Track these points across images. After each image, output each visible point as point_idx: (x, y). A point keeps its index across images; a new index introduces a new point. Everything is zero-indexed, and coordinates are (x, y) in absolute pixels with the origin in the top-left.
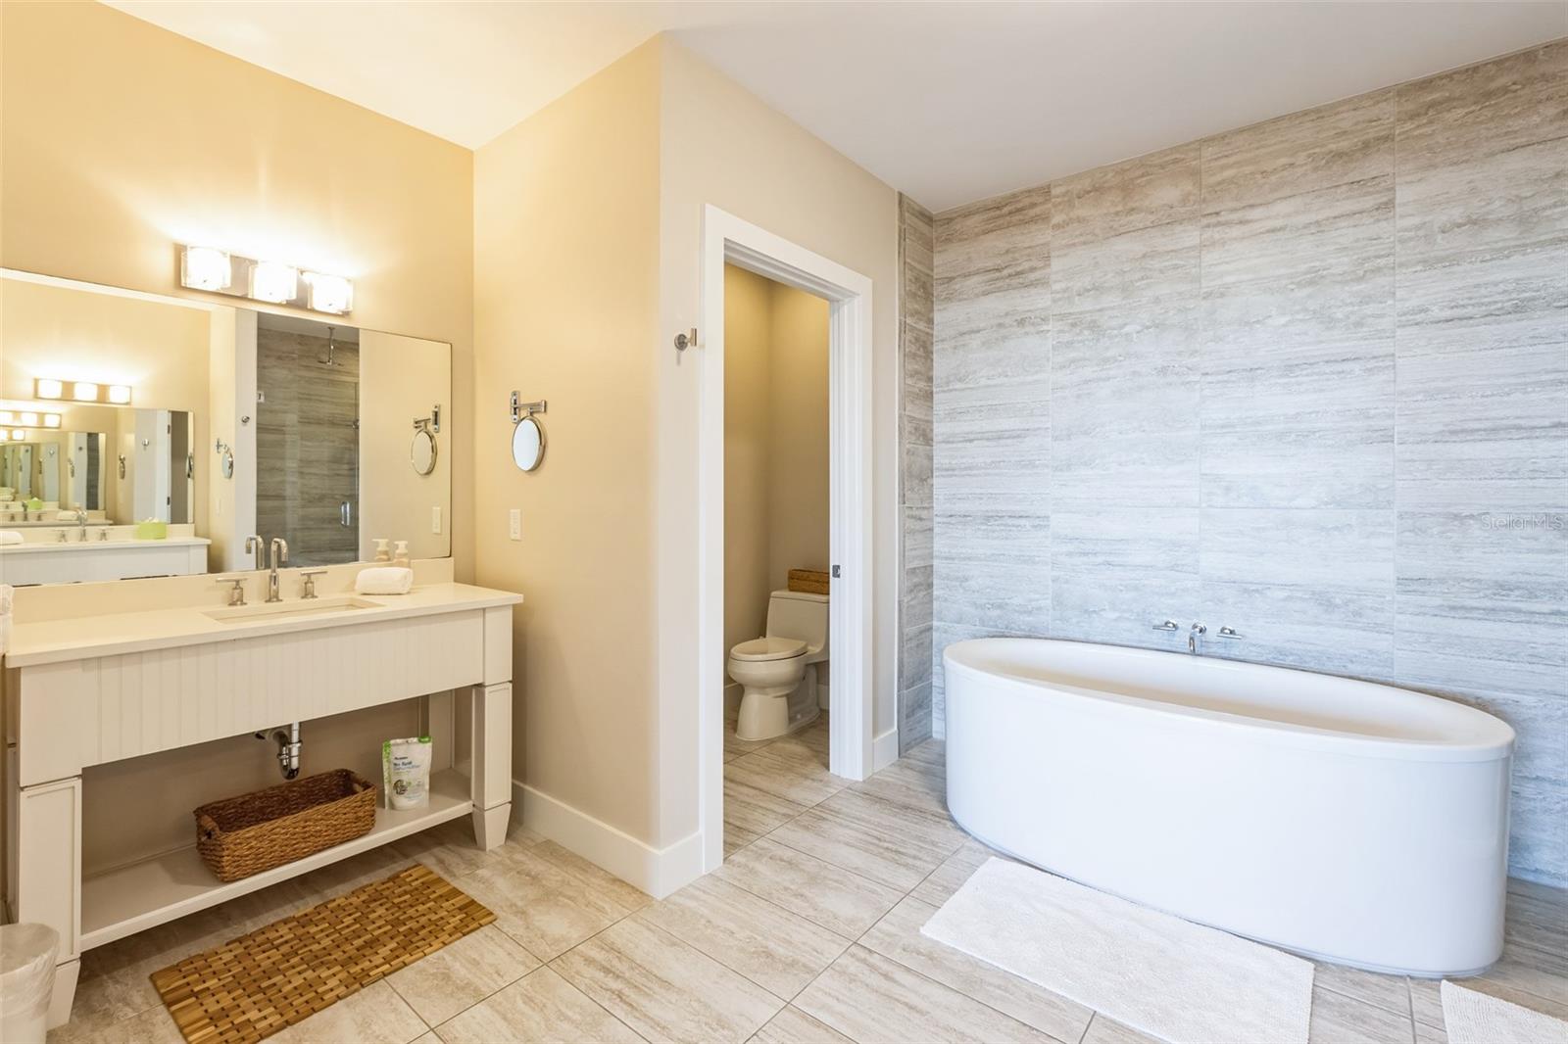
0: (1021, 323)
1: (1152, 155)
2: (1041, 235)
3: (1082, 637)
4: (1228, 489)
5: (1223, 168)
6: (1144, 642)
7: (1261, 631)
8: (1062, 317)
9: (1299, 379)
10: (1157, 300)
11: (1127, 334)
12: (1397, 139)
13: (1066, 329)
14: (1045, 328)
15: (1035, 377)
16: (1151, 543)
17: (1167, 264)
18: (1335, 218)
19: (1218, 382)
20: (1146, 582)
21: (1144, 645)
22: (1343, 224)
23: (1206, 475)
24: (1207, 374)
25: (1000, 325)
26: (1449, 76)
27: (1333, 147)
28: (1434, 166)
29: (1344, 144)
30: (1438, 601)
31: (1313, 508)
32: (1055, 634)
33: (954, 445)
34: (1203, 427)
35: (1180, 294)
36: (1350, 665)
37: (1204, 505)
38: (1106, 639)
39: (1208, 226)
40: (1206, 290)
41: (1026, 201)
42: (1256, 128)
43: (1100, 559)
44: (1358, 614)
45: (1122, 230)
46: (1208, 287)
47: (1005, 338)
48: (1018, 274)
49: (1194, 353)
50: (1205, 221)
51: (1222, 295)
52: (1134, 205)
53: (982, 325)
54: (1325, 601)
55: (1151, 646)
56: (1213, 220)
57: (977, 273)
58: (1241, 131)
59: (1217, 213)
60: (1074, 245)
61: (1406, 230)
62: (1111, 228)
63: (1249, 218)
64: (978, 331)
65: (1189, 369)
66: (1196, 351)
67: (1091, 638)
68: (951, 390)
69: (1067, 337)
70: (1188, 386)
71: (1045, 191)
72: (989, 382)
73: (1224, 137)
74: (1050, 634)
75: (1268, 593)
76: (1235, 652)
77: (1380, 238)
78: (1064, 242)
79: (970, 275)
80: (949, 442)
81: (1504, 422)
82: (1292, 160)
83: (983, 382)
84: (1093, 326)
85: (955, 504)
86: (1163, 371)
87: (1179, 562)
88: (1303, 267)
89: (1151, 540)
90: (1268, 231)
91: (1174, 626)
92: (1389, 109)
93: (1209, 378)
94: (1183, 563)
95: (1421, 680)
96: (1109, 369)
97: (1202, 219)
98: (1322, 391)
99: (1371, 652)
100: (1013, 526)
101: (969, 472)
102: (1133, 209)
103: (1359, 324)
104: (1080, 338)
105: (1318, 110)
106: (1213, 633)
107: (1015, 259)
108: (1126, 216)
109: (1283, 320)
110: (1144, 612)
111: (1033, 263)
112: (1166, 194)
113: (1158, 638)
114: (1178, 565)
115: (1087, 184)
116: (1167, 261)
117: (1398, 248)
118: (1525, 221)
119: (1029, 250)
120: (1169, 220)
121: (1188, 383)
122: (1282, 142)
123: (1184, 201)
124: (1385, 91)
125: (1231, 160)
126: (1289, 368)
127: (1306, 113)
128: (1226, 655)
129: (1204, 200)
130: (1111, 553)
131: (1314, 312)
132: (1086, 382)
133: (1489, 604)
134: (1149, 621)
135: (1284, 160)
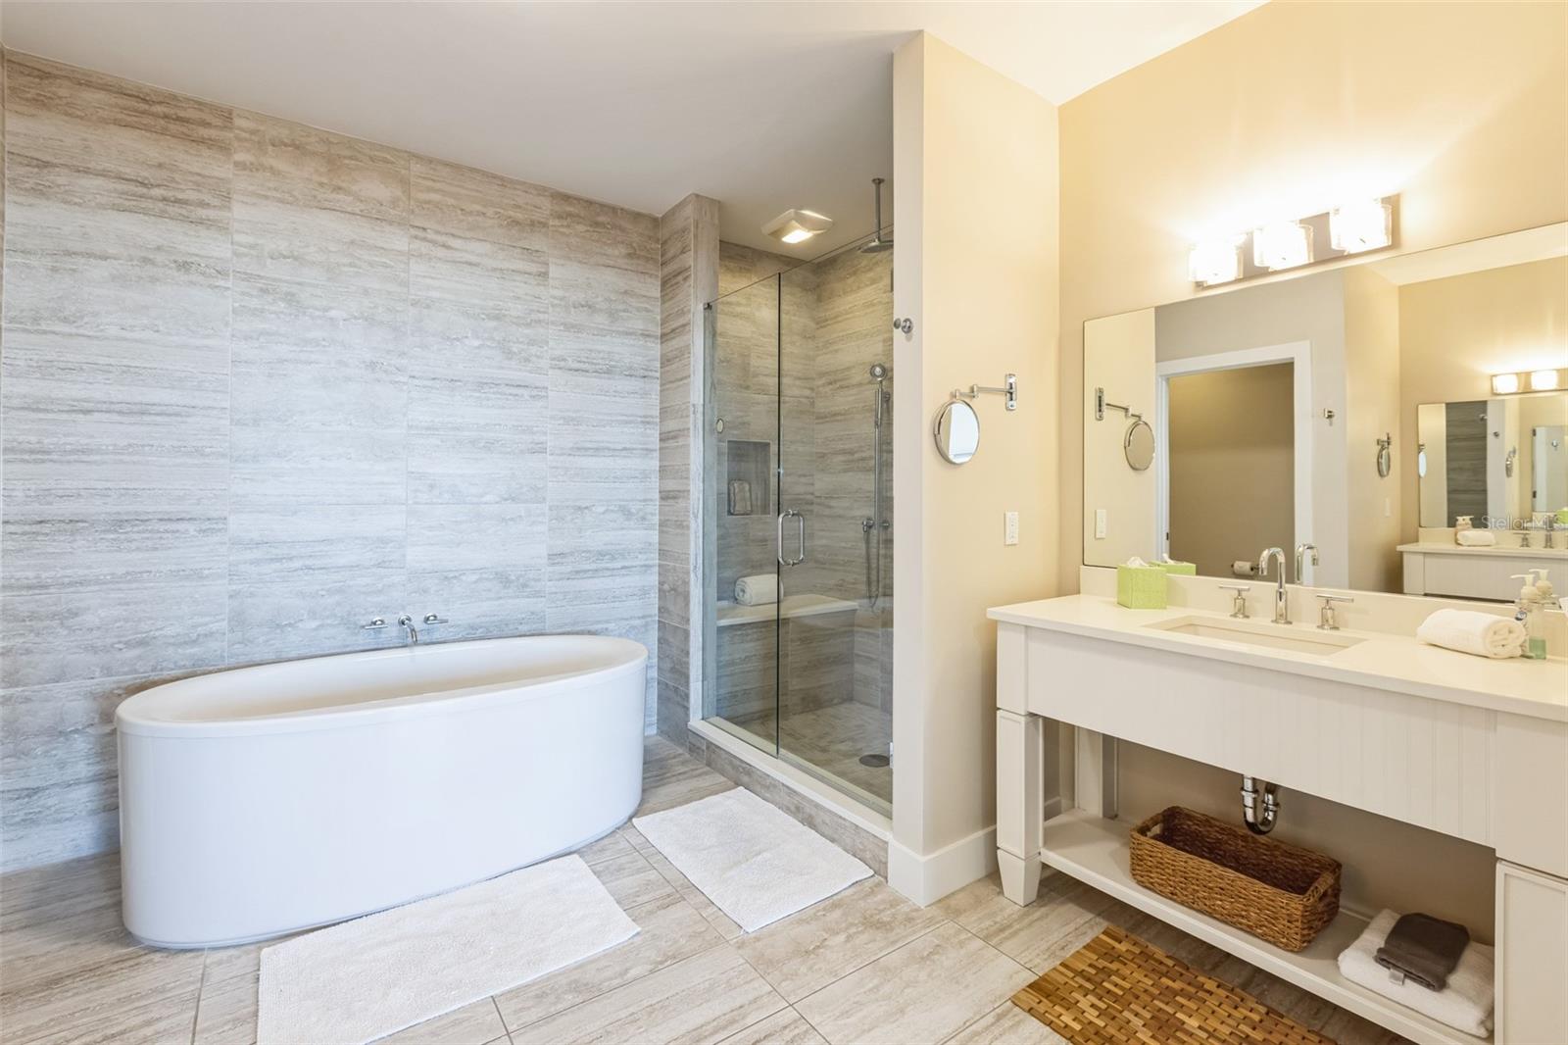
0: (184, 266)
1: (363, 142)
2: (219, 168)
3: (273, 657)
4: (432, 487)
5: (430, 190)
6: (348, 646)
7: (461, 612)
8: (248, 277)
9: (488, 395)
10: (366, 292)
11: (331, 319)
12: (551, 228)
13: (255, 293)
14: (221, 283)
15: (207, 342)
16: (357, 541)
17: (377, 259)
18: (513, 271)
19: (424, 387)
20: (351, 583)
21: (348, 649)
22: (518, 278)
23: (413, 473)
24: (414, 377)
25: (146, 260)
26: (579, 199)
27: (511, 213)
28: (569, 259)
29: (519, 216)
30: (569, 568)
31: (497, 503)
32: (233, 661)
33: (50, 416)
34: (410, 427)
35: (389, 293)
36: (520, 627)
37: (410, 502)
38: (304, 652)
39: (416, 237)
40: (413, 297)
41: (191, 114)
42: (456, 167)
43: (297, 564)
44: (525, 586)
45: (327, 204)
46: (416, 295)
47: (154, 280)
48: (177, 201)
49: (402, 354)
50: (413, 232)
51: (428, 307)
52: (344, 185)
53: (111, 251)
54: (504, 579)
55: (357, 649)
56: (421, 234)
57: (103, 174)
58: (447, 164)
59: (424, 229)
60: (266, 197)
61: (555, 298)
62: (315, 197)
63: (452, 245)
64: (105, 258)
65: (397, 369)
66: (405, 354)
67: (284, 655)
68: (45, 332)
69: (254, 303)
70: (397, 385)
71: (227, 116)
72: (124, 334)
73: (431, 161)
74: (227, 662)
75: (464, 578)
76: (436, 636)
77: (539, 298)
78: (251, 188)
79: (87, 171)
80: (38, 410)
81: (602, 445)
82: (484, 210)
83: (113, 331)
84: (290, 298)
85: (51, 504)
86: (372, 366)
87: (386, 559)
88: (491, 304)
89: (357, 538)
90: (466, 263)
91: (382, 621)
92: (546, 204)
93: (416, 382)
94: (390, 559)
95: (561, 627)
96: (312, 352)
97: (411, 230)
98: (504, 408)
99: (533, 613)
100: (166, 531)
101: (84, 458)
102: (340, 188)
103: (527, 360)
104: (273, 308)
105: (502, 179)
106: (417, 623)
107: (173, 180)
108: (332, 192)
109: (476, 343)
110: (349, 615)
111: (207, 198)
112: (376, 189)
113: (363, 639)
114: (384, 562)
115: (284, 134)
116: (377, 256)
117: (551, 309)
118: (612, 315)
119: (199, 178)
120: (376, 216)
121: (396, 382)
122: (477, 191)
123: (394, 203)
124: (545, 189)
125: (438, 186)
126: (481, 385)
127: (495, 177)
128: (428, 641)
129: (413, 212)
130: (311, 556)
131: (499, 342)
132: (282, 361)
133: (594, 566)
134: (355, 624)
135: (478, 207)
